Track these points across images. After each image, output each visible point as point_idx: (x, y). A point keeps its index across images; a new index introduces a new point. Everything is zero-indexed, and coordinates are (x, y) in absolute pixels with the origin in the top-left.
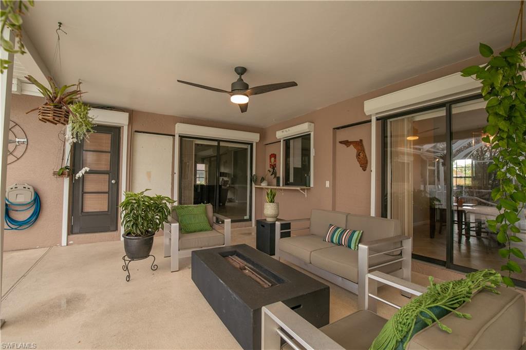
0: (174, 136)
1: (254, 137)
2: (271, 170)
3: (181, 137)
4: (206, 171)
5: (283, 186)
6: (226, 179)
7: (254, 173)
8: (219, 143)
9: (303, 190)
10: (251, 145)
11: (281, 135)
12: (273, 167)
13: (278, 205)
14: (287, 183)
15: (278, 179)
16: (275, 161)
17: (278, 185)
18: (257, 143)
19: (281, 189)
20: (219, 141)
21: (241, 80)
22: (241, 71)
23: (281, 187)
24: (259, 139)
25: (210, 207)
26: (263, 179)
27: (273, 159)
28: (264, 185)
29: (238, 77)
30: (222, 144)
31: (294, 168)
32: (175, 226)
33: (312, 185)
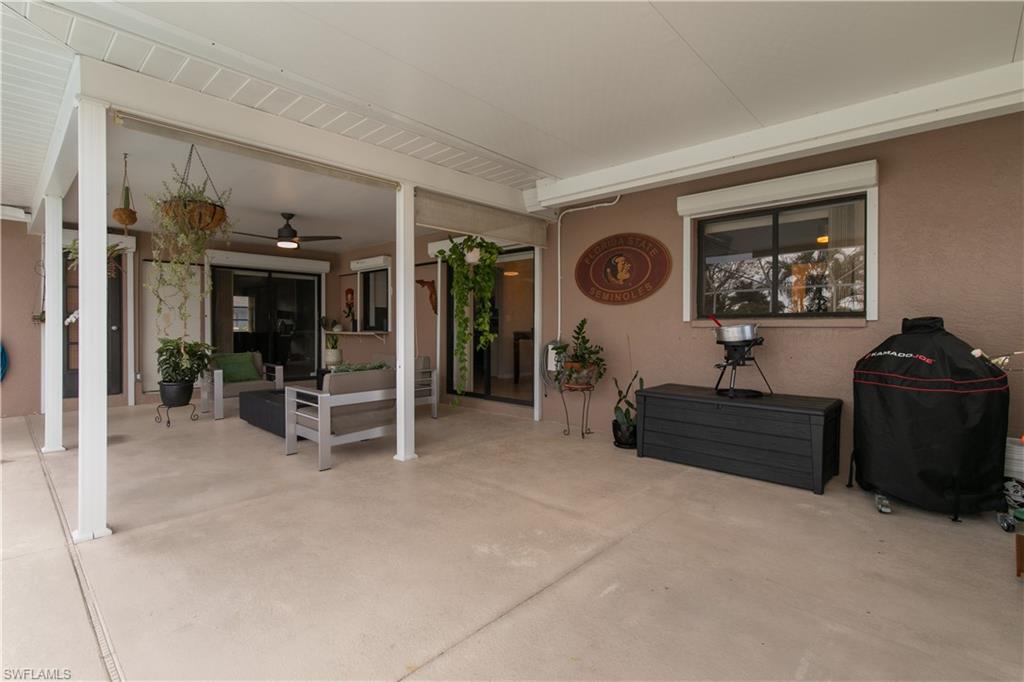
0: (203, 265)
1: (323, 267)
2: (347, 310)
3: (214, 268)
4: (251, 309)
5: (361, 331)
6: (288, 322)
7: (323, 314)
8: (270, 275)
9: (381, 335)
10: (319, 276)
11: (357, 266)
12: (350, 306)
13: (341, 352)
14: (366, 326)
15: (355, 322)
16: (352, 299)
17: (355, 330)
18: (326, 274)
19: (359, 335)
20: (270, 272)
21: (288, 226)
22: (289, 216)
23: (359, 332)
24: (329, 269)
25: (258, 356)
26: (335, 323)
27: (349, 296)
28: (337, 330)
29: (285, 221)
30: (274, 275)
31: (376, 309)
32: (218, 374)
33: (390, 330)
